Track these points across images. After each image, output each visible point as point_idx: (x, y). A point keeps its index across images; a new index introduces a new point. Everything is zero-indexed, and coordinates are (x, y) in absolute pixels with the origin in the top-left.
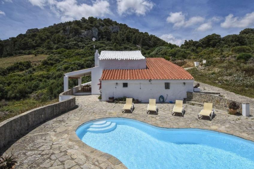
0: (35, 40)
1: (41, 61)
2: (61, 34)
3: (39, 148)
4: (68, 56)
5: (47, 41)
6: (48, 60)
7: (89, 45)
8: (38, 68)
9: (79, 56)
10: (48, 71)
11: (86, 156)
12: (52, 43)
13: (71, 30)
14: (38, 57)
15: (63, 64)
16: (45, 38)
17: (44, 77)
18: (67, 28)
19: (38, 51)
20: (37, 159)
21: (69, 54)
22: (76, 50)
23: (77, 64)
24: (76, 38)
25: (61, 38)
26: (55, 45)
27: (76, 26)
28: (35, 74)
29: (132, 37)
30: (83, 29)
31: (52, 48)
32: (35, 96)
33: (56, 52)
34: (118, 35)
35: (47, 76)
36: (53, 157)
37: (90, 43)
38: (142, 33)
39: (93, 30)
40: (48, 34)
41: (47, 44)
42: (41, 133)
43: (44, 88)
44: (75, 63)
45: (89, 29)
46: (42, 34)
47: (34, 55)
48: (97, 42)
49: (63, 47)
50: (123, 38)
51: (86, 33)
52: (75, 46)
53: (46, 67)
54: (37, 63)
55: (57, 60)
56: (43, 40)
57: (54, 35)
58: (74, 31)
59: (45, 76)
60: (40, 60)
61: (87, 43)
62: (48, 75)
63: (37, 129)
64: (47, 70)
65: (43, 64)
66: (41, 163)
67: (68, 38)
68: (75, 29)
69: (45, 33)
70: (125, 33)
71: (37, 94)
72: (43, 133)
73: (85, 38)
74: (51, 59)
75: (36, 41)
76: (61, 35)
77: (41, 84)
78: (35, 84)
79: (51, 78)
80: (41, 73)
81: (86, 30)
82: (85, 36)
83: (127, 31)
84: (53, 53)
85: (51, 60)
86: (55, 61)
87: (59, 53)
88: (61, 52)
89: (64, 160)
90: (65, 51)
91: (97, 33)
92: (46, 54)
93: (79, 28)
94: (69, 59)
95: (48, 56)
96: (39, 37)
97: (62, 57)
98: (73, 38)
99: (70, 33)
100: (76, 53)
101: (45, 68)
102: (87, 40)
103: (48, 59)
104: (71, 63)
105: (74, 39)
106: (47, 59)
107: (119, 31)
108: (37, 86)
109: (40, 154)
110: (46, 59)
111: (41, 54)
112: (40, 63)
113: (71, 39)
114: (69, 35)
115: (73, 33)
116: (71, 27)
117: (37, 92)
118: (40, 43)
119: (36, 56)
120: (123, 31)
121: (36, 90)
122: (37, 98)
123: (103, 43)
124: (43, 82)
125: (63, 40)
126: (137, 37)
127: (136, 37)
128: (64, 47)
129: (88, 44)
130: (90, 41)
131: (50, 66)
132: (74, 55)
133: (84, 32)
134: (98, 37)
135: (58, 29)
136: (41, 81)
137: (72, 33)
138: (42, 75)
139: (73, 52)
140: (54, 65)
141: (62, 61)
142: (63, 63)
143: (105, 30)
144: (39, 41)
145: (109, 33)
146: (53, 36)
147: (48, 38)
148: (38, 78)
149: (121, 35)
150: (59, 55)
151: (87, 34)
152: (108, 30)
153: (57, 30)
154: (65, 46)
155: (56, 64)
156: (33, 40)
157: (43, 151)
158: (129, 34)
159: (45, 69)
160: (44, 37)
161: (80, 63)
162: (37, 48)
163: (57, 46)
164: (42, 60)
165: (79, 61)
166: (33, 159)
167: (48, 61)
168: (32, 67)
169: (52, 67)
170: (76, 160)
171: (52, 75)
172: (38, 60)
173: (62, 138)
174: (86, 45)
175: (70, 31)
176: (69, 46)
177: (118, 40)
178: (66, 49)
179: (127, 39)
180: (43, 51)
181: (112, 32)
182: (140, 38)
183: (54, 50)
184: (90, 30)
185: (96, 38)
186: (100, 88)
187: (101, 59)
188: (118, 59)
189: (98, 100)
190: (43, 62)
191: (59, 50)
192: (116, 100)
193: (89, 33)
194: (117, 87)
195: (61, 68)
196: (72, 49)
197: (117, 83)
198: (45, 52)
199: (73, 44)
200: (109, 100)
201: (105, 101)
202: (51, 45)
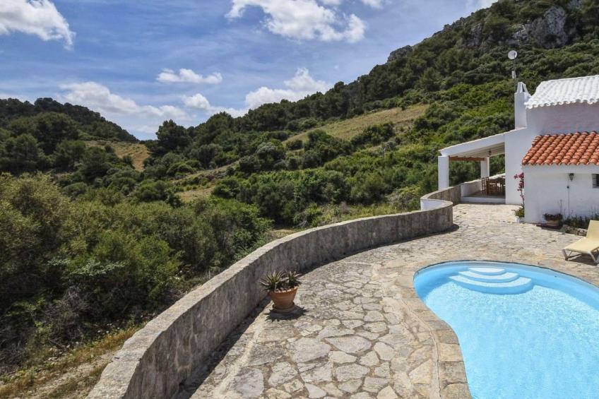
0: (403, 74)
1: (412, 120)
2: (459, 48)
3: (346, 282)
4: (474, 101)
5: (426, 72)
6: (428, 117)
7: (536, 64)
8: (406, 136)
9: (504, 98)
10: (427, 142)
11: (405, 315)
12: (438, 73)
13: (484, 32)
14: (407, 111)
15: (461, 125)
16: (422, 64)
17: (416, 158)
18: (473, 29)
19: (408, 99)
20: (335, 295)
22: (495, 84)
23: (496, 123)
24: (497, 51)
25: (457, 58)
26: (445, 77)
27: (497, 16)
28: (399, 151)
30: (516, 22)
33: (447, 95)
35: (425, 156)
36: (357, 300)
37: (540, 58)
39: (550, 16)
40: (429, 54)
41: (426, 79)
42: (360, 263)
43: (414, 182)
44: (490, 120)
45: (534, 17)
46: (416, 56)
47: (401, 109)
48: (563, 51)
49: (463, 81)
51: (525, 30)
53: (422, 133)
54: (407, 125)
55: (448, 117)
56: (417, 71)
57: (441, 54)
58: (492, 32)
59: (420, 154)
60: (412, 117)
61: (528, 59)
62: (425, 152)
63: (360, 255)
64: (425, 140)
65: (416, 128)
66: (338, 302)
67: (476, 56)
68: (494, 28)
69: (424, 53)
72: (364, 263)
73: (524, 46)
75: (404, 76)
76: (459, 51)
77: (410, 174)
78: (398, 174)
79: (432, 160)
80: (412, 147)
81: (525, 23)
82: (523, 40)
84: (439, 98)
85: (433, 116)
86: (442, 118)
87: (454, 97)
88: (458, 95)
89: (370, 309)
90: (468, 90)
91: (561, 24)
92: (425, 103)
93: (506, 20)
94: (477, 110)
95: (428, 106)
96: (411, 66)
97: (458, 107)
98: (488, 52)
99: (480, 41)
100: (495, 91)
101: (419, 136)
103: (428, 115)
104: (480, 120)
105: (491, 55)
108: (402, 177)
109: (342, 291)
110: (423, 114)
111: (414, 103)
112: (412, 126)
113: (483, 57)
114: (479, 46)
115: (490, 38)
116: (483, 25)
117: (401, 191)
118: (413, 80)
119: (404, 109)
121: (400, 187)
123: (583, 48)
124: (415, 168)
125: (463, 62)
128: (466, 79)
129: (531, 62)
130: (539, 50)
131: (431, 132)
132: (490, 98)
133: (521, 29)
134: (567, 33)
136: (410, 165)
137: (487, 38)
138: (413, 152)
139: (487, 91)
140: (440, 128)
141: (458, 116)
142: (461, 120)
143: (589, 8)
144: (410, 75)
146: (439, 58)
147: (429, 63)
148: (404, 160)
150: (452, 102)
151: (529, 32)
154: (466, 77)
155: (444, 124)
156: (399, 75)
157: (349, 288)
159: (419, 139)
160: (420, 63)
161: (505, 117)
162: (407, 91)
163: (450, 80)
164: (416, 117)
165: (501, 114)
166: (330, 294)
167: (426, 119)
168: (395, 135)
169: (437, 134)
170: (386, 316)
171: (435, 151)
172: (406, 119)
173: (385, 278)
174: (525, 64)
175: (481, 35)
176: (478, 75)
178: (470, 85)
180: (418, 96)
183: (441, 92)
184: (540, 19)
185: (560, 38)
186: (522, 186)
187: (530, 108)
188: (585, 102)
189: (515, 219)
190: (416, 123)
191: (452, 89)
192: (568, 222)
193: (535, 29)
194: (572, 184)
195: (456, 133)
196: (486, 81)
197: (572, 175)
198: (422, 98)
199: (489, 67)
200: (546, 222)
201: (534, 224)
202: (435, 80)
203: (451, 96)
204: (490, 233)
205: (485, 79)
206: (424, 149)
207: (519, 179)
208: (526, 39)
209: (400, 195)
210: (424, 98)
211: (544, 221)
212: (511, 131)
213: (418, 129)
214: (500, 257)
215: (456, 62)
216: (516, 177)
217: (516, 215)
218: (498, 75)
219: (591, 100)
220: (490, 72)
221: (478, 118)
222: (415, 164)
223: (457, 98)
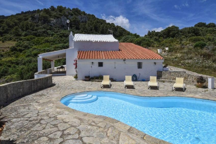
2: (30, 21)
4: (37, 43)
5: (15, 28)
6: (17, 47)
7: (58, 33)
8: (6, 54)
9: (49, 43)
10: (17, 57)
12: (20, 30)
13: (40, 18)
14: (5, 43)
15: (32, 51)
16: (12, 24)
17: (13, 63)
18: (36, 16)
19: (5, 38)
21: (38, 41)
22: (45, 38)
24: (45, 26)
25: (29, 25)
26: (24, 32)
27: (45, 14)
28: (3, 60)
29: (99, 27)
30: (52, 18)
31: (20, 35)
32: (4, 81)
33: (25, 39)
34: (86, 25)
35: (17, 62)
37: (60, 32)
38: (109, 24)
39: (62, 19)
40: (16, 20)
41: (15, 31)
43: (13, 73)
45: (58, 18)
46: (10, 20)
47: (2, 42)
48: (66, 31)
49: (32, 34)
50: (91, 27)
51: (55, 21)
52: (44, 34)
53: (15, 53)
54: (5, 49)
55: (26, 47)
56: (11, 27)
57: (22, 22)
58: (43, 19)
59: (14, 61)
60: (8, 46)
61: (56, 31)
62: (17, 61)
64: (16, 56)
65: (11, 50)
67: (37, 26)
68: (44, 17)
69: (13, 19)
70: (93, 23)
71: (6, 79)
73: (55, 26)
74: (19, 46)
75: (3, 28)
76: (30, 22)
77: (10, 70)
78: (3, 70)
79: (20, 64)
80: (9, 59)
81: (55, 19)
82: (54, 25)
83: (95, 21)
84: (21, 40)
85: (20, 46)
86: (24, 47)
88: (30, 39)
90: (34, 38)
92: (15, 41)
93: (49, 16)
94: (39, 46)
96: (7, 24)
97: (31, 44)
98: (42, 26)
99: (39, 21)
100: (45, 40)
101: (13, 54)
102: (56, 28)
103: (17, 45)
104: (40, 50)
105: (43, 27)
106: (16, 45)
107: (87, 20)
110: (14, 45)
111: (9, 40)
112: (9, 50)
113: (40, 27)
114: (38, 23)
115: (42, 21)
116: (39, 15)
117: (6, 77)
118: (7, 30)
119: (3, 42)
120: (91, 21)
125: (32, 27)
126: (105, 27)
127: (103, 27)
128: (33, 34)
129: (57, 32)
130: (59, 29)
131: (19, 53)
132: (43, 42)
133: (53, 20)
135: (26, 17)
136: (10, 66)
137: (41, 20)
138: (11, 61)
139: (42, 39)
140: (23, 51)
141: (31, 48)
142: (33, 49)
144: (6, 27)
145: (78, 22)
146: (21, 24)
147: (16, 24)
148: (6, 64)
149: (90, 24)
150: (28, 42)
151: (56, 22)
152: (77, 20)
153: (25, 17)
155: (25, 50)
158: (97, 24)
159: (13, 55)
160: (12, 23)
161: (50, 49)
162: (4, 34)
163: (26, 33)
164: (10, 46)
165: (48, 48)
167: (16, 47)
169: (21, 54)
171: (21, 60)
172: (5, 46)
176: (38, 33)
177: (86, 29)
178: (35, 37)
179: (95, 29)
180: (11, 37)
181: (81, 21)
182: (107, 28)
183: (22, 37)
184: (60, 19)
185: (65, 27)
187: (75, 41)
189: (74, 79)
190: (11, 48)
191: (27, 37)
193: (58, 22)
194: (93, 66)
195: (31, 54)
196: (41, 36)
198: (13, 38)
199: (42, 31)
201: (81, 80)
202: (19, 32)
203: (27, 39)
205: (41, 35)
206: (16, 60)
208: (55, 24)
210: (14, 39)
213: (12, 51)
215: (29, 26)
218: (46, 35)
220: (43, 33)
221: (40, 49)
222: (12, 66)
223: (30, 40)
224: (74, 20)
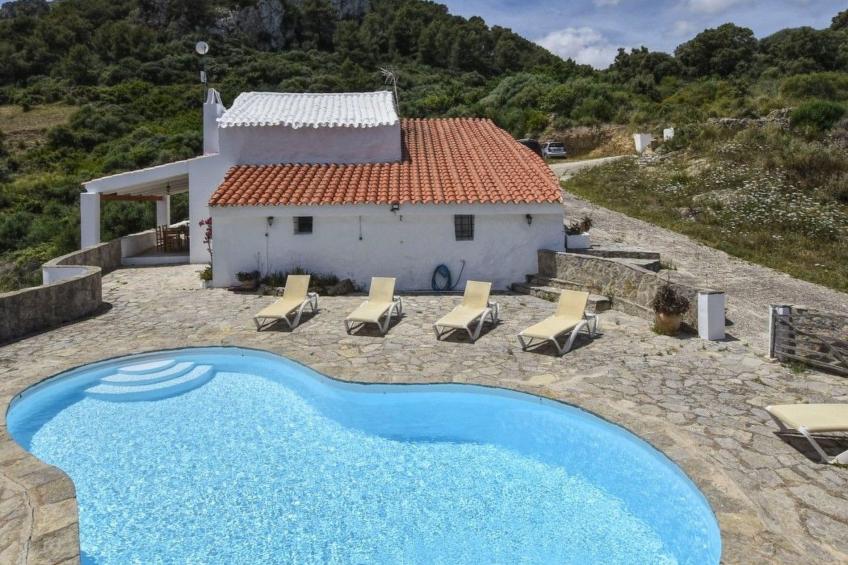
0: (26, 47)
1: (44, 130)
2: (134, 23)
4: (155, 110)
5: (73, 51)
6: (75, 128)
7: (245, 68)
8: (29, 157)
10: (71, 170)
12: (96, 57)
13: (175, 7)
14: (34, 113)
15: (133, 145)
16: (66, 37)
17: (50, 196)
19: (38, 92)
21: (160, 102)
22: (188, 88)
23: (188, 145)
24: (192, 39)
25: (129, 39)
26: (108, 65)
28: (17, 183)
29: (417, 36)
30: (222, 4)
31: (93, 81)
33: (111, 95)
34: (362, 29)
35: (67, 193)
37: (250, 61)
38: (459, 20)
39: (264, 6)
40: (80, 21)
41: (73, 63)
43: (46, 239)
44: (180, 140)
45: (245, 3)
46: (55, 21)
47: (21, 109)
48: (278, 57)
49: (139, 76)
50: (382, 38)
51: (232, 17)
52: (188, 72)
53: (64, 155)
54: (30, 138)
55: (109, 129)
56: (57, 46)
57: (103, 26)
58: (186, 10)
59: (57, 190)
60: (43, 126)
61: (236, 59)
62: (67, 186)
64: (69, 166)
65: (52, 144)
67: (162, 40)
69: (69, 17)
70: (391, 20)
73: (231, 40)
74: (83, 124)
75: (30, 51)
76: (133, 27)
77: (37, 225)
78: (10, 225)
80: (42, 178)
81: (233, 8)
82: (230, 32)
83: (398, 13)
84: (96, 98)
85: (85, 126)
86: (101, 131)
87: (122, 99)
88: (129, 96)
90: (146, 91)
91: (277, 20)
92: (71, 103)
94: (160, 124)
95: (75, 109)
96: (44, 35)
97: (130, 116)
98: (179, 38)
99: (169, 19)
100: (188, 98)
101: (58, 158)
102: (237, 46)
103: (75, 122)
104: (163, 140)
105: (185, 44)
106: (72, 121)
107: (367, 10)
108: (19, 230)
110: (66, 122)
111: (49, 101)
112: (43, 140)
113: (172, 44)
114: (166, 26)
115: (183, 18)
117: (18, 256)
118: (46, 59)
119: (27, 109)
120: (384, 12)
121: (15, 249)
122: (16, 278)
123: (301, 58)
124: (48, 214)
125: (141, 46)
126: (439, 35)
127: (432, 37)
128: (143, 74)
129: (239, 64)
130: (251, 50)
131: (80, 153)
132: (181, 108)
133: (226, 15)
134: (284, 34)
135: (121, 4)
136: (37, 210)
137: (178, 17)
138: (45, 187)
139: (177, 95)
140: (98, 148)
141: (130, 131)
142: (135, 137)
144: (43, 50)
145: (328, 18)
146: (99, 32)
147: (80, 37)
148: (26, 201)
149: (377, 26)
150: (119, 107)
151: (238, 23)
152: (321, 9)
153: (118, 6)
154: (146, 71)
155: (106, 141)
156: (19, 48)
158: (408, 24)
159: (57, 165)
160: (63, 33)
162: (35, 78)
163: (116, 71)
164: (51, 126)
167: (71, 131)
168: (7, 154)
169: (90, 157)
172: (32, 128)
174: (231, 65)
175: (169, 10)
176: (163, 71)
177: (361, 47)
178: (149, 84)
179: (398, 45)
180: (57, 90)
181: (340, 15)
182: (449, 38)
183: (101, 88)
184: (252, 8)
185: (275, 39)
186: (209, 236)
187: (224, 126)
188: (290, 124)
189: (201, 284)
190: (51, 136)
191: (120, 86)
192: (267, 281)
193: (246, 20)
194: (271, 231)
195: (124, 157)
196: (175, 81)
197: (271, 218)
198: (64, 94)
199: (180, 61)
200: (241, 283)
201: (224, 288)
202: (91, 68)
203: (119, 97)
204: (161, 309)
205: (174, 78)
206: (66, 182)
207: (206, 226)
208: (233, 30)
209: (15, 263)
210: (69, 95)
211: (238, 283)
212: (198, 157)
213: (54, 145)
214: (169, 342)
215: (128, 43)
216: (201, 224)
217: (202, 278)
218: (193, 76)
219: (297, 123)
220: (182, 69)
221: (162, 136)
222: (48, 207)
223: (126, 100)
224: (310, 9)
